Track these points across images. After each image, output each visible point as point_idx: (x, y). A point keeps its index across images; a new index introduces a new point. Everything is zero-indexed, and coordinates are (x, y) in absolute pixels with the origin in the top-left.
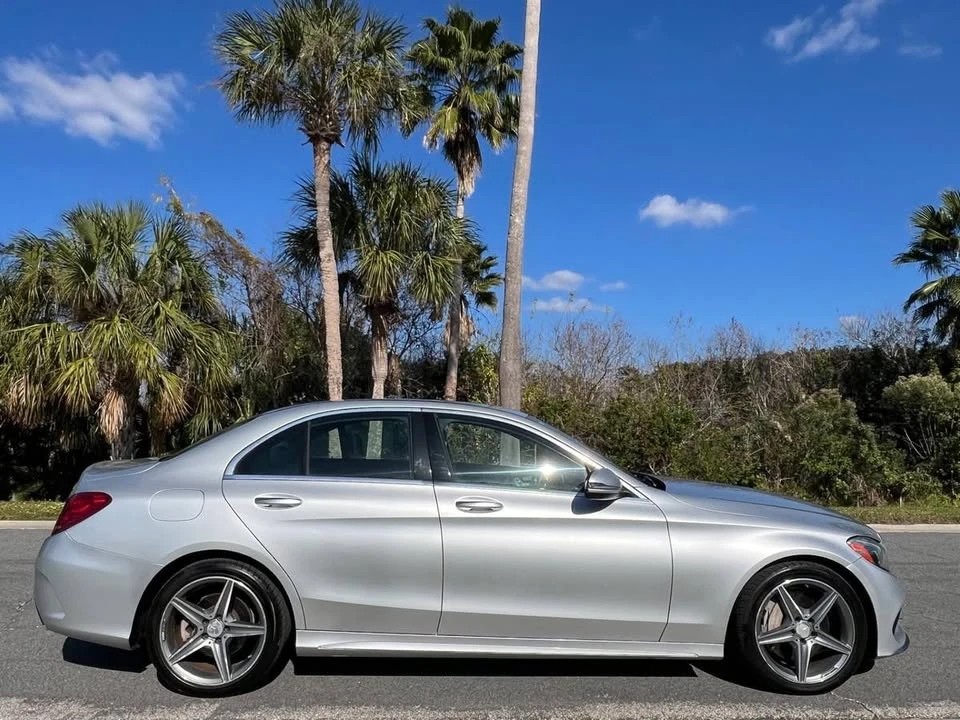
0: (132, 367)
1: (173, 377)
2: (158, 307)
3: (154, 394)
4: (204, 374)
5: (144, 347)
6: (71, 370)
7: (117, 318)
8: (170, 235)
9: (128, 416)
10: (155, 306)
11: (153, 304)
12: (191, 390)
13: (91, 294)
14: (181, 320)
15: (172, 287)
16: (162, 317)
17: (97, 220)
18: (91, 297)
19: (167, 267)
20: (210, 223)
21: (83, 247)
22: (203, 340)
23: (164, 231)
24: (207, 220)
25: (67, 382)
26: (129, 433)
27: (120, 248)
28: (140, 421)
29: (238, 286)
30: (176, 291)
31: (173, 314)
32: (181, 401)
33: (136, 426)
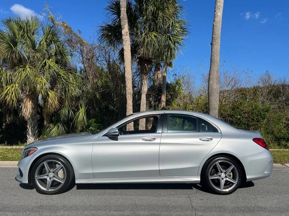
0: (35, 88)
1: (53, 92)
2: (45, 62)
3: (45, 99)
4: (66, 91)
5: (40, 79)
6: (8, 89)
7: (27, 66)
8: (49, 32)
9: (34, 109)
10: (44, 61)
11: (43, 60)
12: (61, 98)
13: (16, 56)
14: (56, 67)
15: (51, 54)
16: (47, 66)
17: (17, 23)
18: (16, 57)
19: (48, 45)
20: (66, 27)
21: (11, 34)
22: (65, 76)
23: (47, 30)
24: (66, 25)
25: (6, 94)
26: (35, 115)
27: (28, 36)
28: (39, 110)
29: (78, 55)
30: (53, 56)
31: (52, 65)
32: (56, 102)
33: (38, 113)
